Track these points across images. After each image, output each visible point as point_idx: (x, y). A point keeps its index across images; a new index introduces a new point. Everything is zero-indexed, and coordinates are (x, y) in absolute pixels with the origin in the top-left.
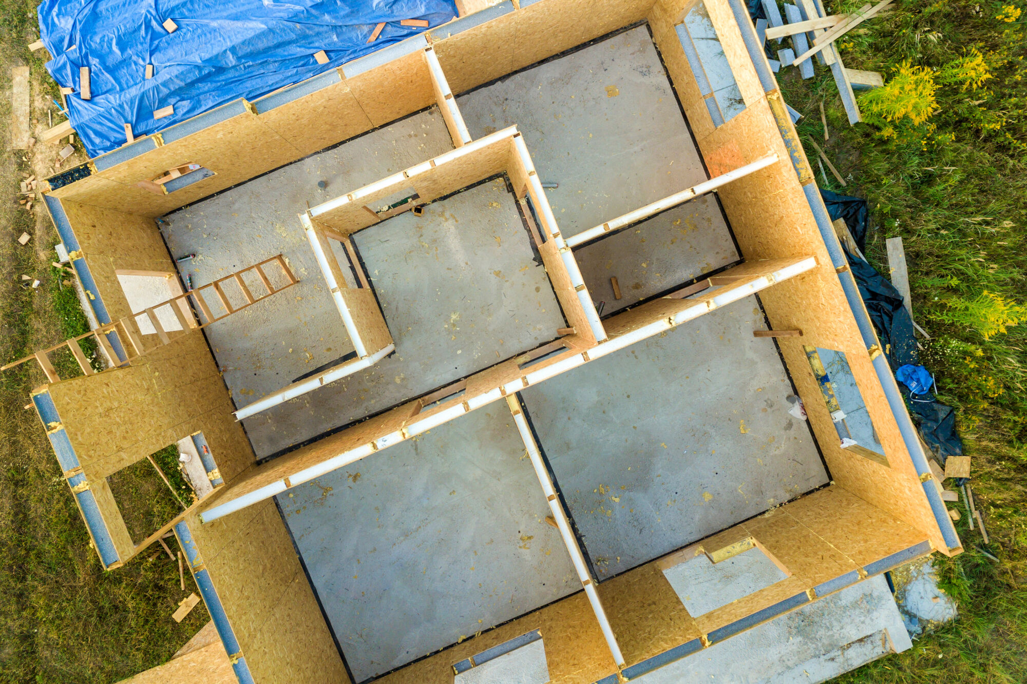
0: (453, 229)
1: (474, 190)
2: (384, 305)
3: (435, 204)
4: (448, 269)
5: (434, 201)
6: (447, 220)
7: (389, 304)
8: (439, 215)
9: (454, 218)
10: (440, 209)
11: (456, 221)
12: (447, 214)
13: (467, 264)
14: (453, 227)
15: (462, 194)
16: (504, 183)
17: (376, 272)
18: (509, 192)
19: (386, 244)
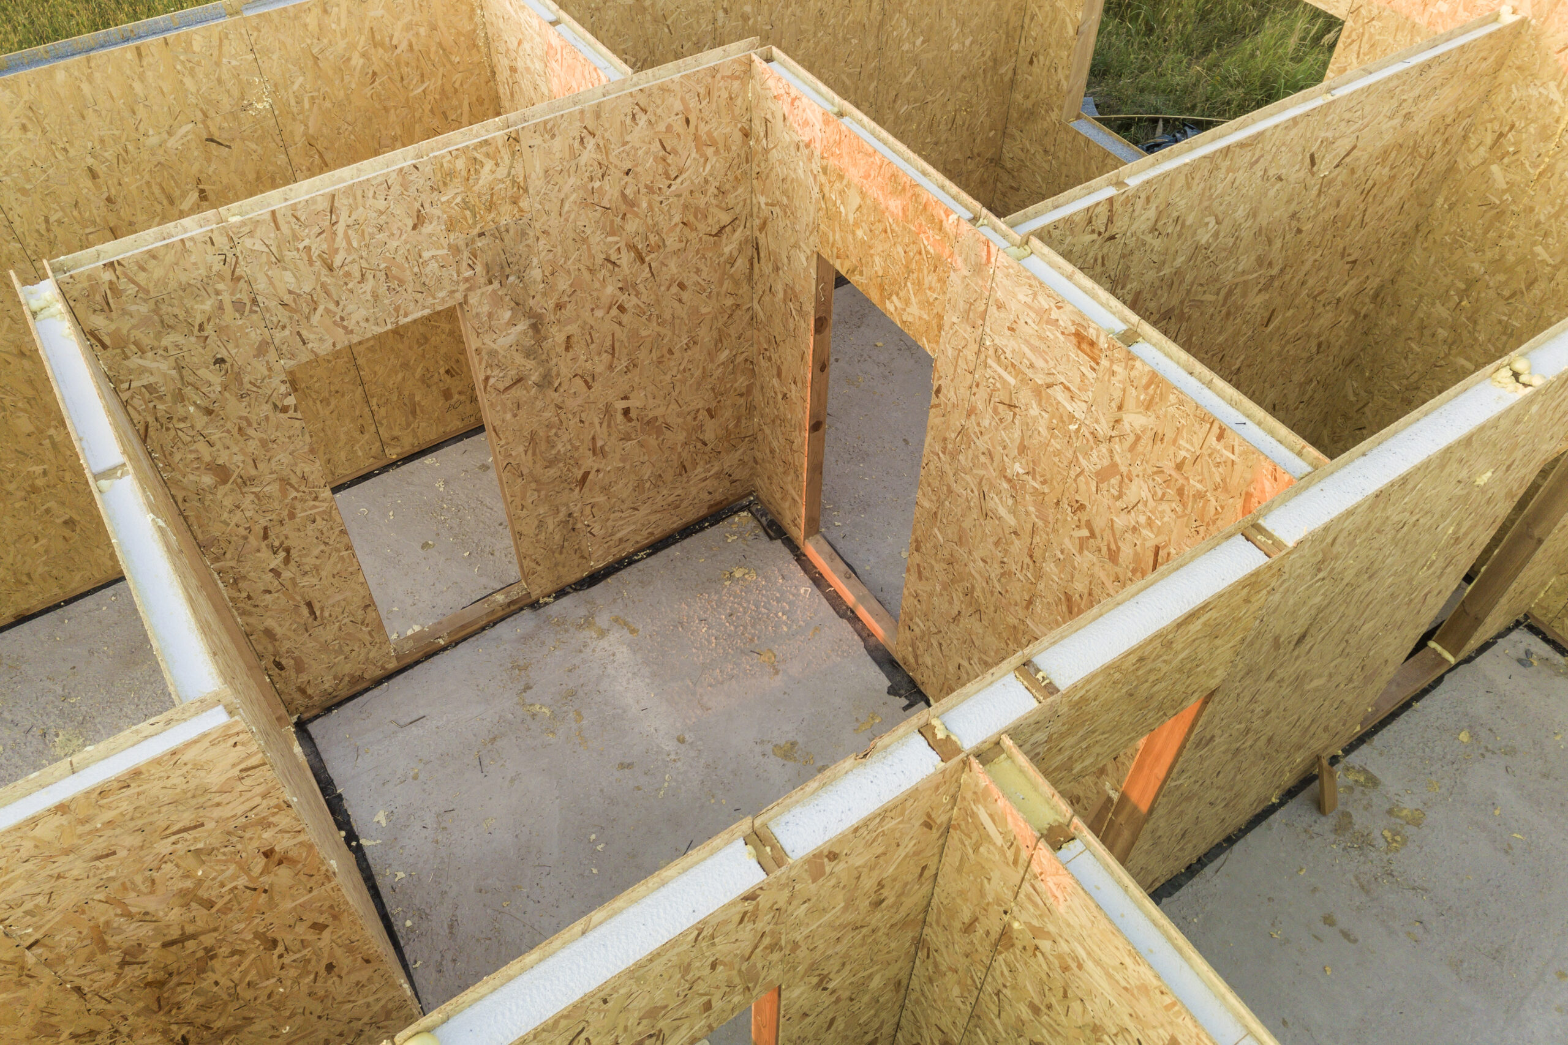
0: (623, 653)
1: (675, 551)
2: (405, 924)
3: (565, 601)
4: (622, 766)
5: (561, 593)
6: (602, 634)
7: (423, 915)
8: (580, 627)
9: (626, 624)
10: (582, 611)
11: (633, 631)
12: (603, 620)
13: (681, 740)
14: (624, 649)
15: (640, 565)
16: (754, 523)
17: (381, 817)
18: (771, 538)
19: (414, 730)
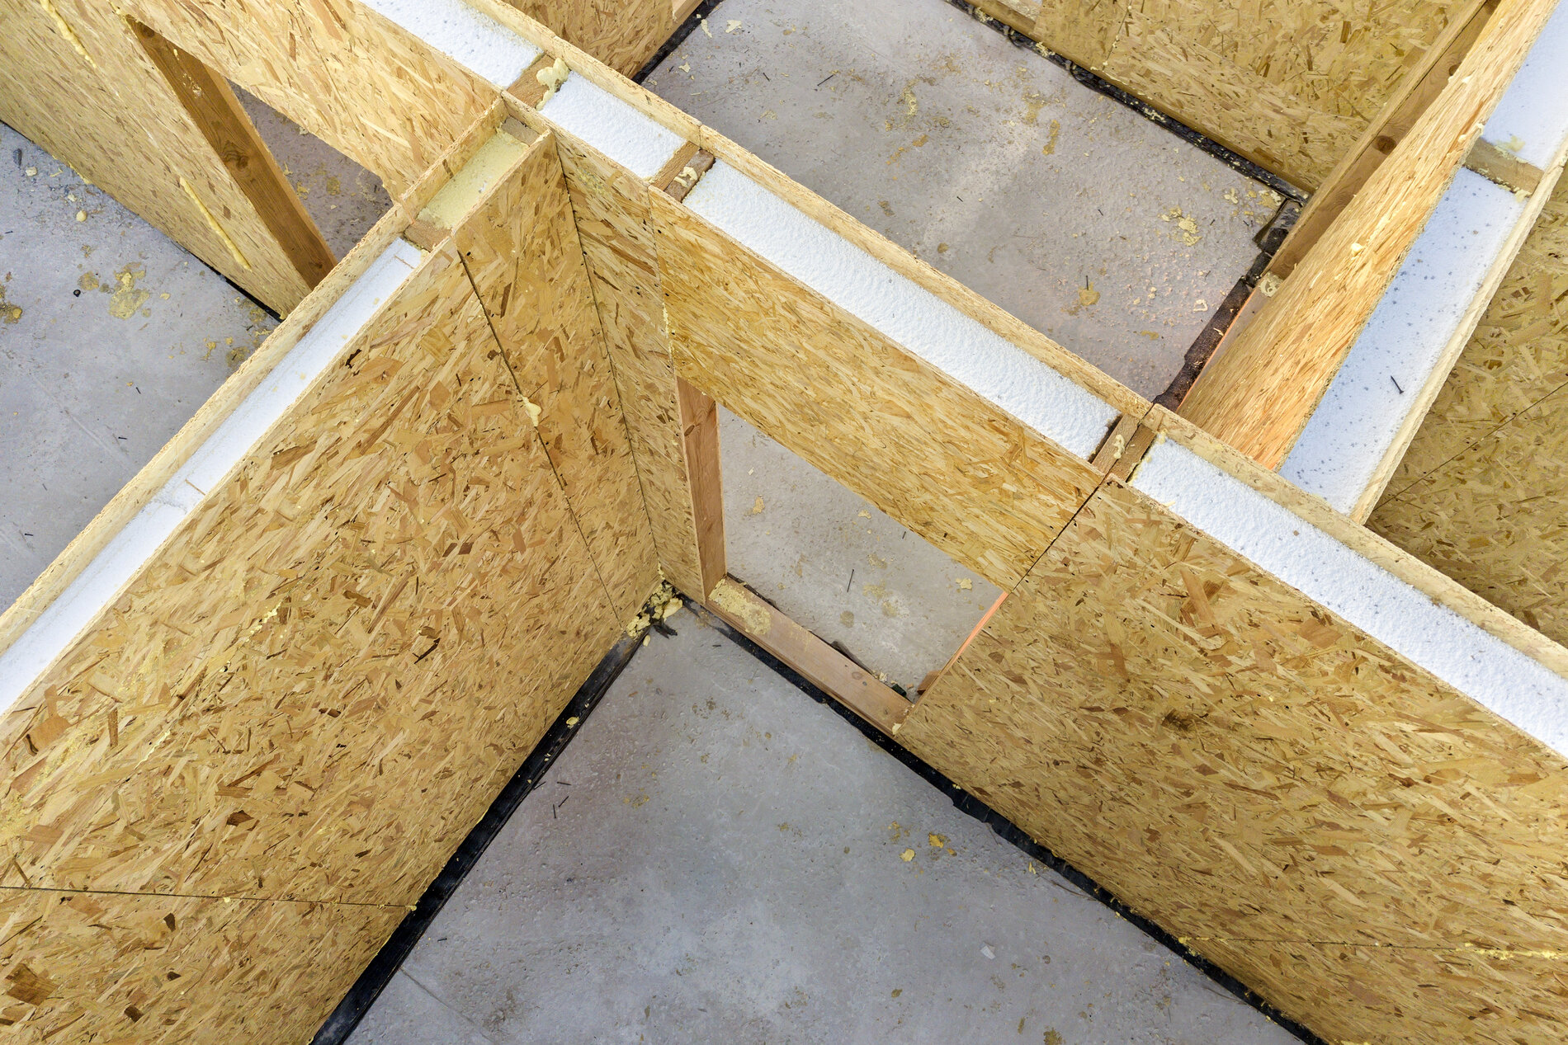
0: (1017, 151)
1: (1178, 145)
3: (1053, 69)
5: (1059, 59)
6: (1031, 121)
8: (1028, 96)
10: (1047, 90)
11: (1049, 149)
12: (1047, 114)
14: (1022, 150)
15: (1139, 119)
16: (1269, 214)
17: (734, 24)
18: (1257, 239)
